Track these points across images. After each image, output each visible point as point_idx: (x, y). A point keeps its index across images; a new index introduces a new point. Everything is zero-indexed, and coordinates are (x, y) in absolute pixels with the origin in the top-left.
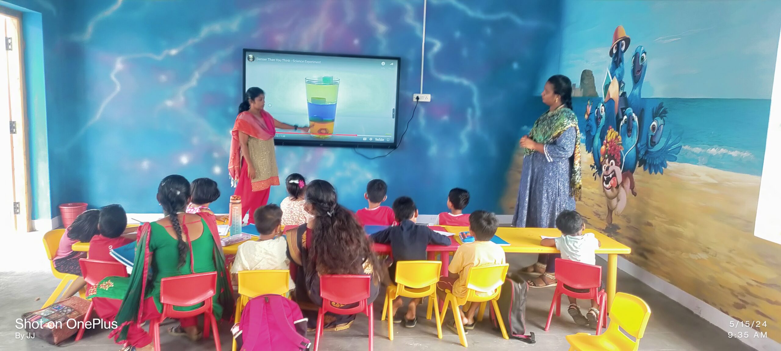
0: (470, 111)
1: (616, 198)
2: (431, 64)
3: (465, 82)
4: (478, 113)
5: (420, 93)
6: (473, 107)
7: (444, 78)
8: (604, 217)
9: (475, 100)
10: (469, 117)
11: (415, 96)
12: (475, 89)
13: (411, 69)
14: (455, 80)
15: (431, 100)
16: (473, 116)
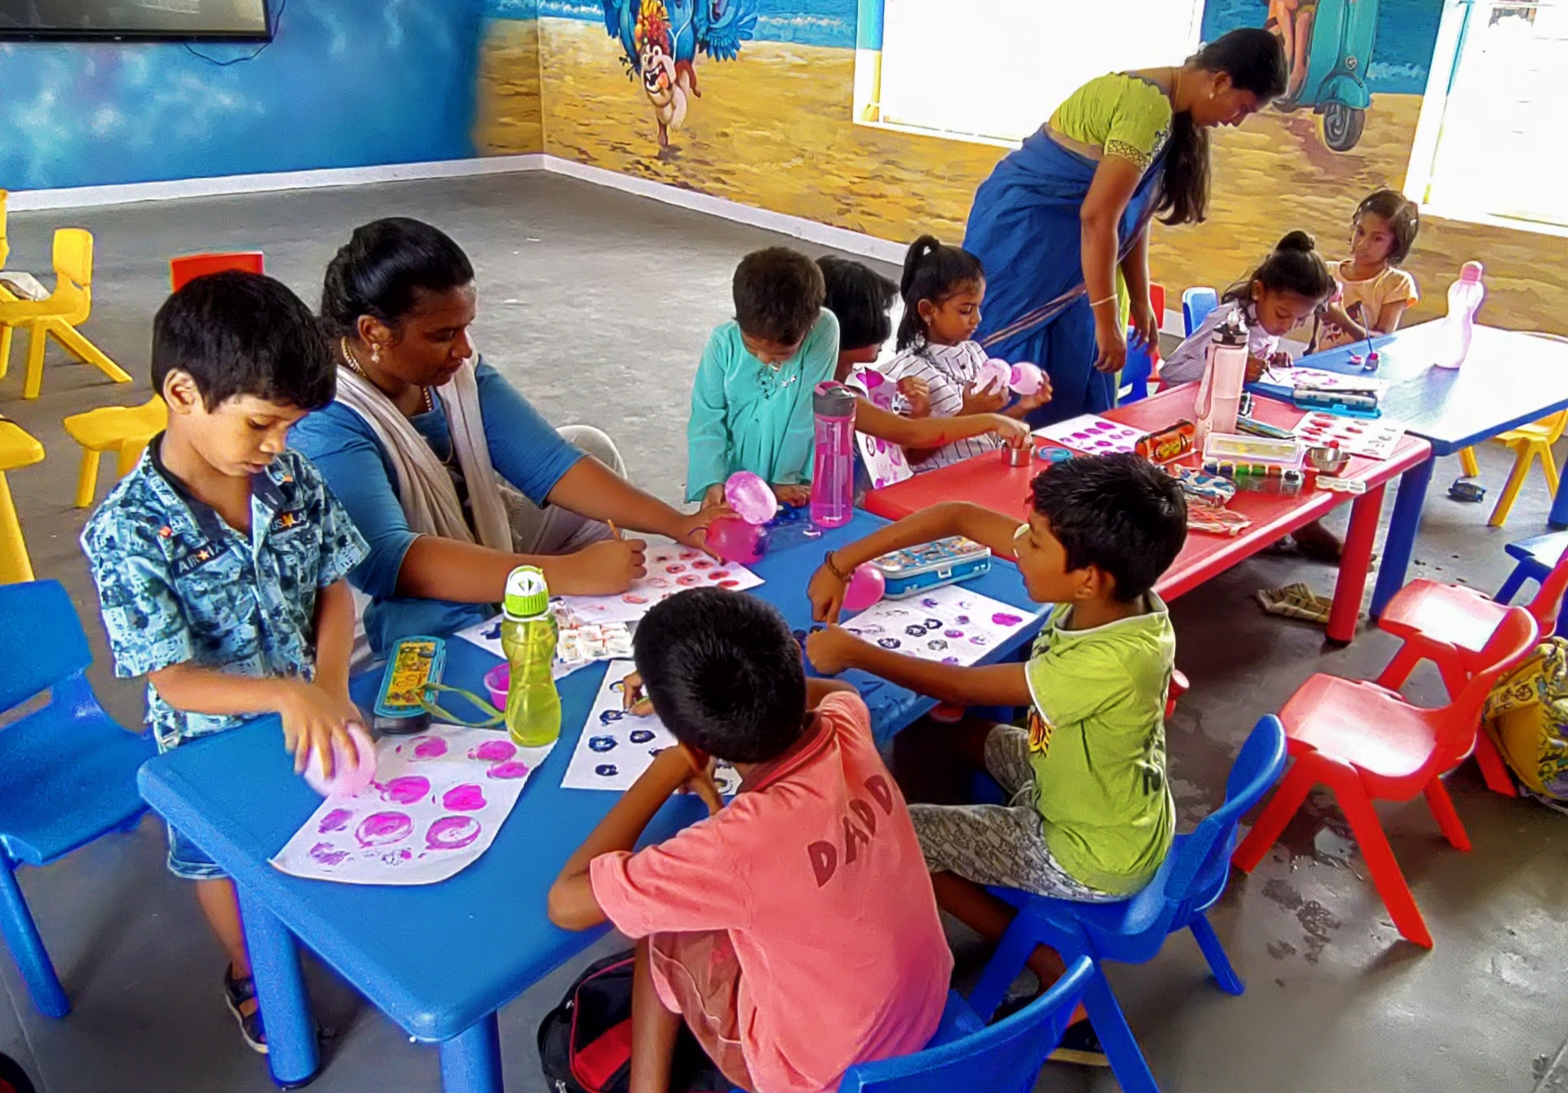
1: (670, 106)
8: (655, 137)
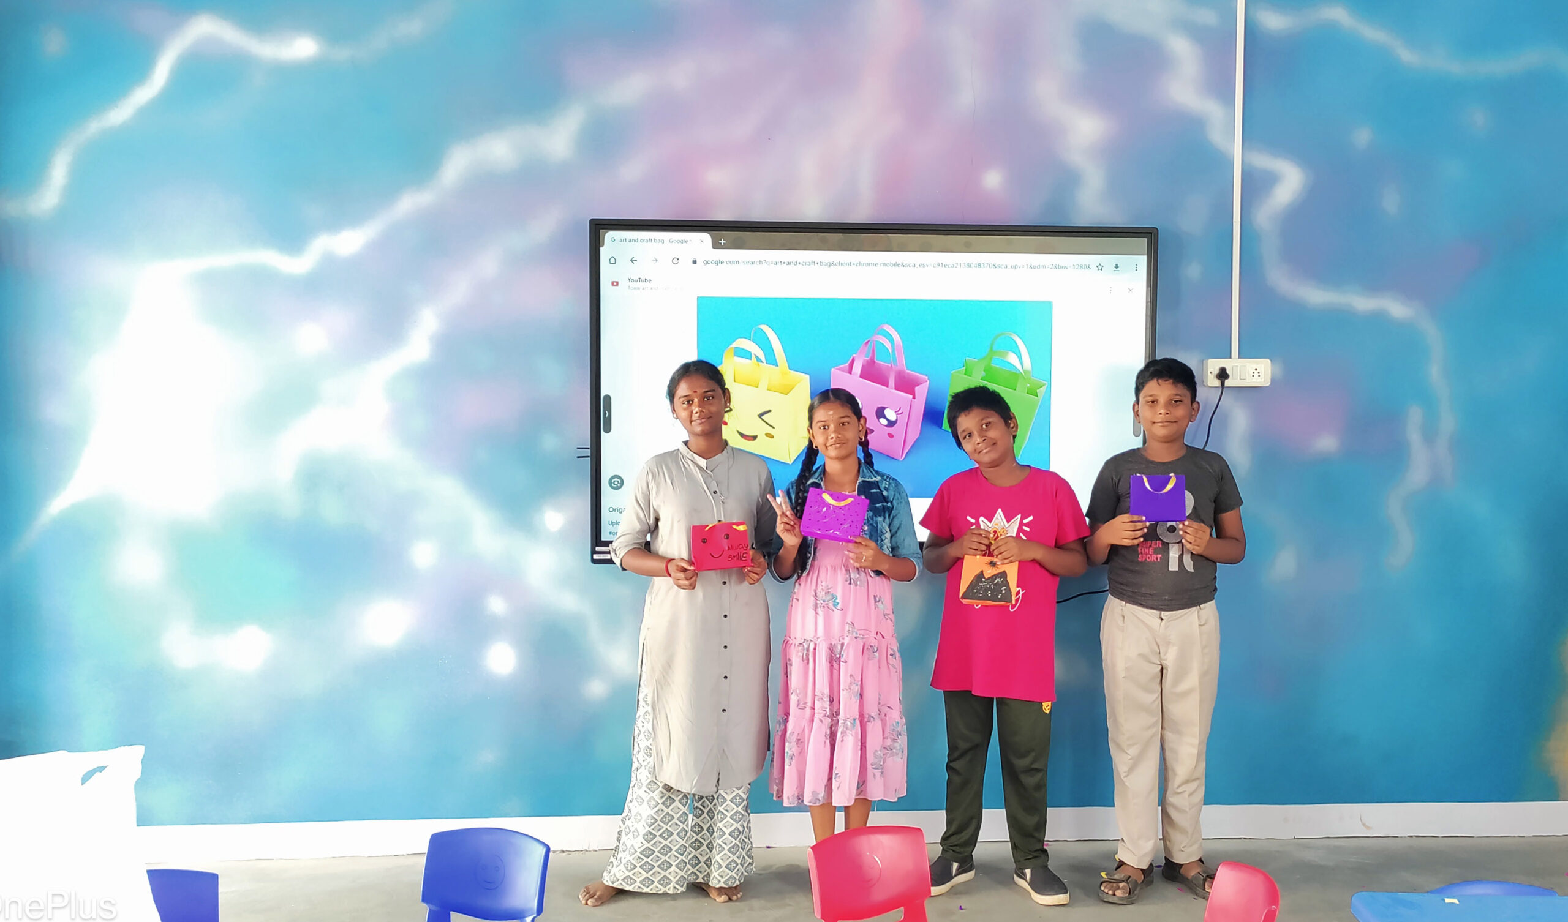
0: (1415, 416)
2: (1270, 250)
3: (1397, 309)
4: (1448, 423)
5: (1230, 356)
6: (1429, 402)
7: (1316, 296)
9: (1435, 372)
10: (1414, 436)
11: (1214, 365)
12: (1432, 333)
13: (1193, 271)
14: (1362, 303)
15: (1273, 380)
16: (1429, 436)
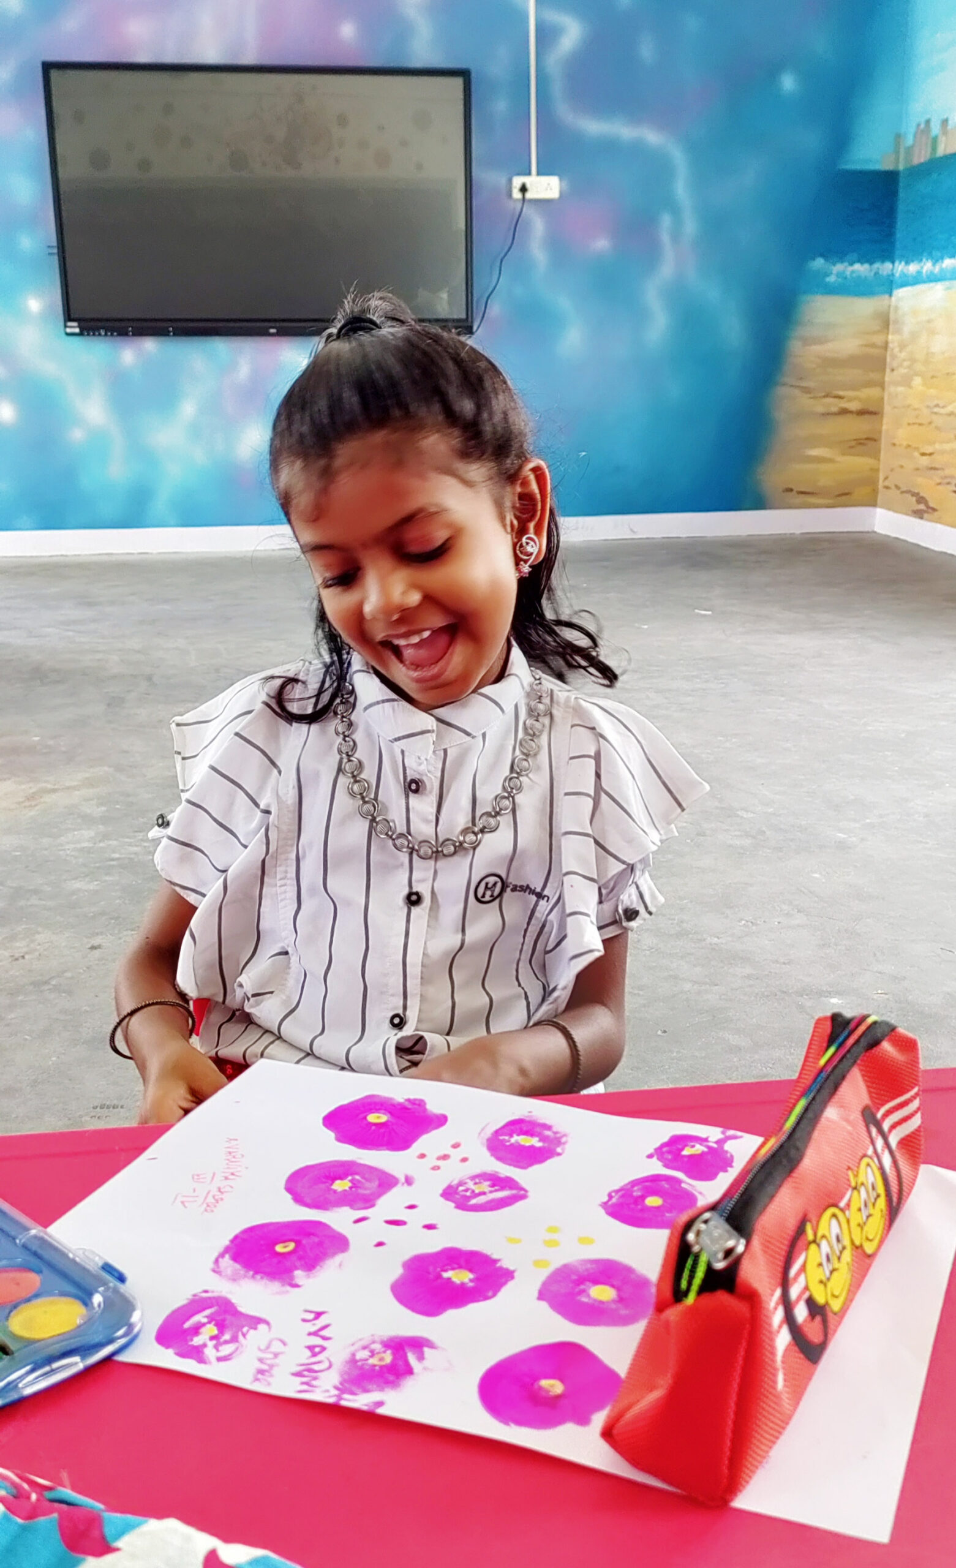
0: (666, 221)
2: (558, 88)
3: (652, 137)
4: (691, 227)
5: (529, 174)
6: (676, 211)
7: (594, 127)
9: (681, 189)
10: (665, 238)
11: (517, 182)
12: (679, 157)
13: (500, 106)
14: (624, 131)
15: (561, 193)
16: (676, 237)
